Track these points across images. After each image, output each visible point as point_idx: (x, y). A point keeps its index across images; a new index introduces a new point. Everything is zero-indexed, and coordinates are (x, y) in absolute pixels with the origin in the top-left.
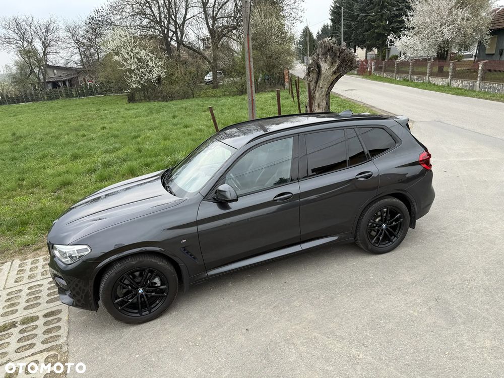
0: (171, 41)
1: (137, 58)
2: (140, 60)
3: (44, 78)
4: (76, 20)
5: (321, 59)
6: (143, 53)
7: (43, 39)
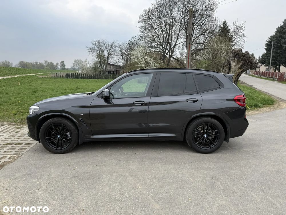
0: (166, 55)
1: (146, 61)
2: (147, 62)
3: (105, 69)
4: (124, 42)
5: (232, 60)
6: (149, 59)
7: (109, 51)
